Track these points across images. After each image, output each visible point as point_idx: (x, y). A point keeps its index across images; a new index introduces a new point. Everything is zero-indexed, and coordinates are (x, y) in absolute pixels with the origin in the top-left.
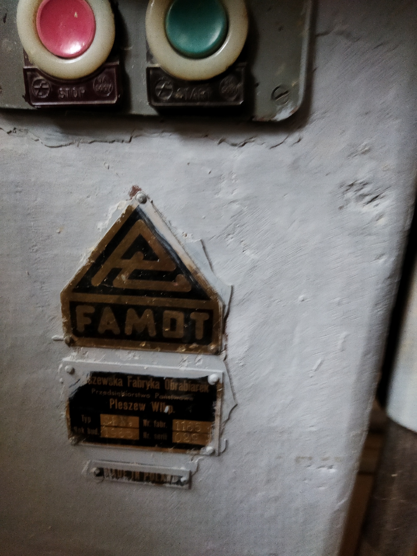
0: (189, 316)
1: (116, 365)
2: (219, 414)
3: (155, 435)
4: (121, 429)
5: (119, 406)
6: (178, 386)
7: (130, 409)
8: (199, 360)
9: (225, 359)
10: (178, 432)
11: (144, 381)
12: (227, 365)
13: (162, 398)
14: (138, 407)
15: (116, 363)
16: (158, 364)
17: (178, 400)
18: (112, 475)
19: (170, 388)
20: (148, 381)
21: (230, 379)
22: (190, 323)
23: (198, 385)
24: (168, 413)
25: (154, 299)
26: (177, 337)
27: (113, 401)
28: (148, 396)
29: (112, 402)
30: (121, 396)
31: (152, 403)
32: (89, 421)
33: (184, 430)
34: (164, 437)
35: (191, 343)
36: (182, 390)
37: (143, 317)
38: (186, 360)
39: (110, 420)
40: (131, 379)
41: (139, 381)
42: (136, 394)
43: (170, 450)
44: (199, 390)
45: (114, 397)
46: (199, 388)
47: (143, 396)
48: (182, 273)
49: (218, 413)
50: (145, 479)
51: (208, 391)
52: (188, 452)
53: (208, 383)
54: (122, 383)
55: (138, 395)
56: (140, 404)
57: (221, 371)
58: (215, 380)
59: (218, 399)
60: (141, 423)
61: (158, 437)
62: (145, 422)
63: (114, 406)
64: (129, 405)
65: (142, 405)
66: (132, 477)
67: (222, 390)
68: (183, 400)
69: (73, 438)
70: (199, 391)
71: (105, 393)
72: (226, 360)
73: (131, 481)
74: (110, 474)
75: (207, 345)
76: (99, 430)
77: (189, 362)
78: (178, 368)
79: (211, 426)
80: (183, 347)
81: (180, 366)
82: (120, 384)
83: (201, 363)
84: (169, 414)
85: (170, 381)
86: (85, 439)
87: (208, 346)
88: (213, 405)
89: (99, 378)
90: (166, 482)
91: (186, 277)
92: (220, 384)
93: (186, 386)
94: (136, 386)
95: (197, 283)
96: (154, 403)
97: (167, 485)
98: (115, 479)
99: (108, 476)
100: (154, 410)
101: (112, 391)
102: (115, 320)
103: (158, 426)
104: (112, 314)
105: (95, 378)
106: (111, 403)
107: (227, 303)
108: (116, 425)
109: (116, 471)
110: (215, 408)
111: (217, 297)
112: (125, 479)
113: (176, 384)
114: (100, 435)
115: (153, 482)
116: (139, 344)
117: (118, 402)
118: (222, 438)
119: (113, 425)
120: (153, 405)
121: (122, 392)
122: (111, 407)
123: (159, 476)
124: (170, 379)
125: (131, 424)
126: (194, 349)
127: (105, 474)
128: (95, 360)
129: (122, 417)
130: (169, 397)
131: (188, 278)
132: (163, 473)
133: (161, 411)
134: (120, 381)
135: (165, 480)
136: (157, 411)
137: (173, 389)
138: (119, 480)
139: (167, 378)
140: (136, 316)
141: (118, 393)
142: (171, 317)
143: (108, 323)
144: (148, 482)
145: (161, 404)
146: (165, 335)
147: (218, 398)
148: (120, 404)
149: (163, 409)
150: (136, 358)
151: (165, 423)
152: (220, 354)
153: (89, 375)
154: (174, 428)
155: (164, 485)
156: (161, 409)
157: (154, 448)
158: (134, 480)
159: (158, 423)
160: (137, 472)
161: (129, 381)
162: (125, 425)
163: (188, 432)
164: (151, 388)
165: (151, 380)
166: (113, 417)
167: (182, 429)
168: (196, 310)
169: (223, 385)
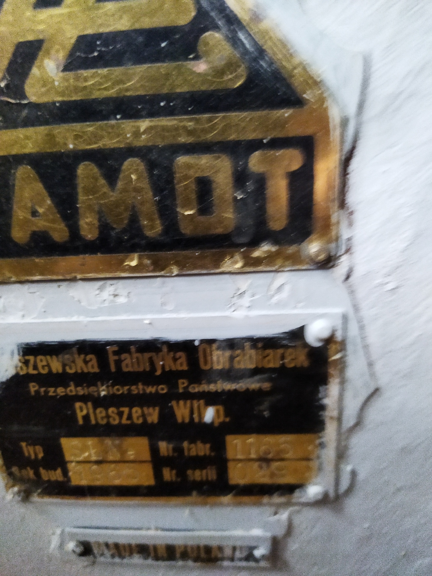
0: (246, 164)
1: (75, 322)
2: (335, 413)
3: (189, 472)
4: (113, 466)
5: (99, 416)
6: (232, 359)
7: (124, 421)
8: (280, 288)
9: (348, 277)
10: (240, 460)
11: (147, 355)
12: (352, 292)
13: (196, 390)
14: (143, 415)
15: (75, 319)
16: (176, 310)
17: (235, 390)
18: (111, 553)
19: (212, 363)
20: (157, 354)
21: (362, 328)
22: (250, 186)
23: (280, 351)
24: (212, 423)
25: (144, 124)
26: (219, 230)
27: (84, 406)
28: (163, 389)
29: (81, 409)
30: (99, 394)
31: (174, 403)
32: (41, 455)
33: (253, 456)
34: (210, 474)
35: (255, 243)
36: (242, 366)
37: (120, 184)
38: (244, 292)
39: (85, 448)
40: (115, 353)
41: (135, 355)
42: (133, 387)
43: (226, 499)
44: (283, 364)
45: (84, 399)
46: (283, 357)
47: (151, 390)
48: (216, 28)
49: (331, 412)
50: (178, 555)
51: (306, 364)
52: (265, 499)
53: (306, 345)
54: (96, 365)
55: (138, 389)
56: (145, 409)
57: (338, 310)
58: (326, 334)
59: (331, 380)
60: (154, 451)
61: (197, 475)
62: (164, 447)
63: (86, 418)
64: (120, 414)
65: (151, 410)
66: (152, 554)
67: (342, 358)
68: (247, 390)
69: (16, 489)
70: (283, 366)
71: (61, 391)
72: (351, 279)
73: (150, 561)
74: (106, 551)
75: (300, 244)
76: (65, 472)
77: (253, 296)
78: (228, 313)
79: (317, 442)
80: (237, 257)
81: (233, 309)
82: (93, 367)
83: (284, 294)
84: (216, 424)
85: (211, 347)
86: (39, 491)
87: (304, 244)
88: (320, 395)
89: (39, 357)
90: (222, 559)
91: (227, 38)
92: (336, 342)
93: (251, 357)
94: (130, 369)
95: (261, 52)
96: (178, 403)
97: (226, 563)
98: (117, 560)
99: (102, 555)
100: (180, 420)
101: (76, 386)
102: (49, 202)
103: (193, 453)
104: (39, 186)
105: (31, 358)
106: (78, 411)
107: (352, 110)
108: (100, 458)
109: (117, 546)
110: (326, 401)
111: (322, 93)
112: (137, 559)
113: (228, 353)
114: (69, 480)
115: (197, 559)
116: (123, 261)
117: (95, 408)
118: (342, 466)
119: (94, 458)
120: (175, 407)
121: (99, 383)
122: (81, 422)
123: (208, 549)
124: (210, 342)
125: (131, 454)
126: (265, 258)
127: (95, 551)
128: (23, 316)
129: (108, 442)
130: (212, 387)
131: (234, 41)
132: (214, 543)
133: (196, 420)
134: (91, 360)
135: (220, 555)
136: (187, 420)
137: (220, 367)
138: (125, 561)
139: (203, 341)
140: (102, 181)
141: (92, 389)
142: (197, 175)
143: (34, 213)
144: (187, 560)
145: (196, 404)
146: (186, 230)
147: (333, 376)
148: (101, 412)
149: (201, 416)
150: (122, 300)
151: (208, 446)
152: (333, 266)
153: (16, 352)
154: (230, 454)
155: (219, 562)
156: (195, 416)
157: (188, 499)
158: (157, 558)
159: (193, 445)
160: (161, 545)
161: (112, 358)
162: (118, 457)
163: (265, 460)
164: (167, 369)
165: (165, 349)
166: (90, 442)
167: (250, 454)
168: (265, 141)
169: (342, 345)
